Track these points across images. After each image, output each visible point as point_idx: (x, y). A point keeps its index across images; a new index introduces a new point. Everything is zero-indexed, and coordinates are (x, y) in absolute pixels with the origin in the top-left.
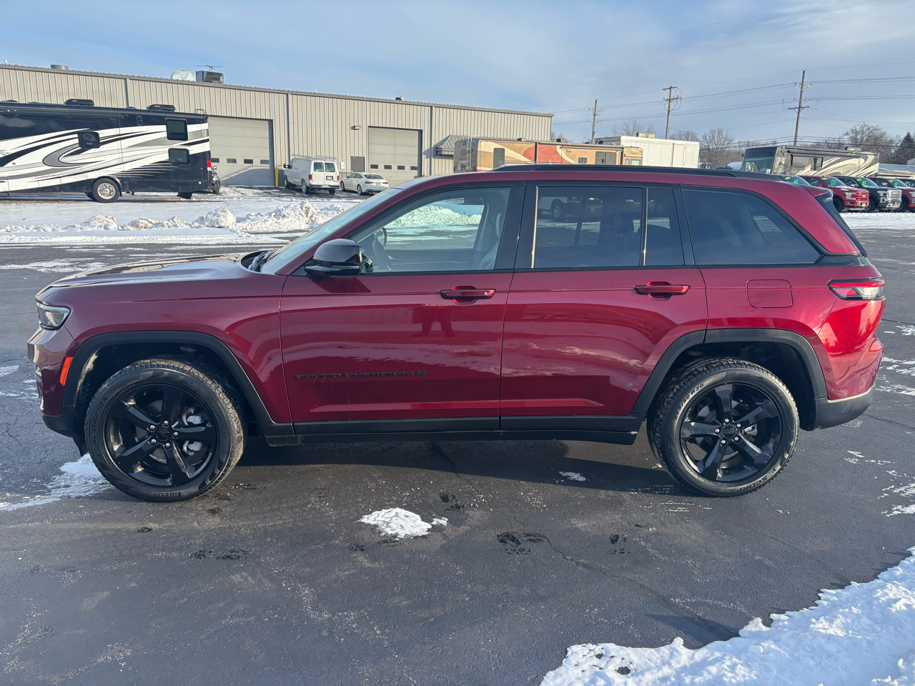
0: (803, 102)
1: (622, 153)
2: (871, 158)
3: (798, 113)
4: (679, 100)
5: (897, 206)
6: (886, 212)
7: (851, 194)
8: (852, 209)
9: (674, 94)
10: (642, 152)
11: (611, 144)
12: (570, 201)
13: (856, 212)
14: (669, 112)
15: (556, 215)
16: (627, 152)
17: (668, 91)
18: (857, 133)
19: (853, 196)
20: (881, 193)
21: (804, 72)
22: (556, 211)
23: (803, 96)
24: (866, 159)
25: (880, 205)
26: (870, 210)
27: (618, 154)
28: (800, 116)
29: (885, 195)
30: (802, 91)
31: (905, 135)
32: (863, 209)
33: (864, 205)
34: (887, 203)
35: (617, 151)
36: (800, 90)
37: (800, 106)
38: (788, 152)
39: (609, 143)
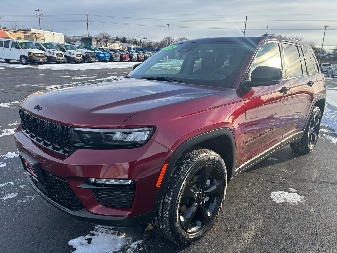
0: (88, 22)
1: (36, 36)
2: (120, 43)
3: (88, 26)
4: (43, 16)
5: (136, 60)
6: (133, 62)
7: (124, 55)
8: (125, 61)
9: (41, 13)
10: (44, 36)
11: (29, 32)
12: (30, 56)
13: (126, 61)
14: (40, 20)
15: (23, 62)
16: (38, 35)
17: (38, 11)
18: (102, 35)
19: (125, 56)
20: (132, 55)
21: (87, 11)
22: (22, 60)
23: (88, 20)
24: (119, 44)
25: (132, 59)
26: (129, 61)
27: (34, 36)
28: (88, 27)
29: (133, 56)
30: (87, 18)
31: (116, 37)
32: (128, 61)
33: (128, 59)
34: (134, 59)
35: (33, 35)
36: (87, 17)
37: (88, 23)
38: (96, 40)
39: (28, 31)
